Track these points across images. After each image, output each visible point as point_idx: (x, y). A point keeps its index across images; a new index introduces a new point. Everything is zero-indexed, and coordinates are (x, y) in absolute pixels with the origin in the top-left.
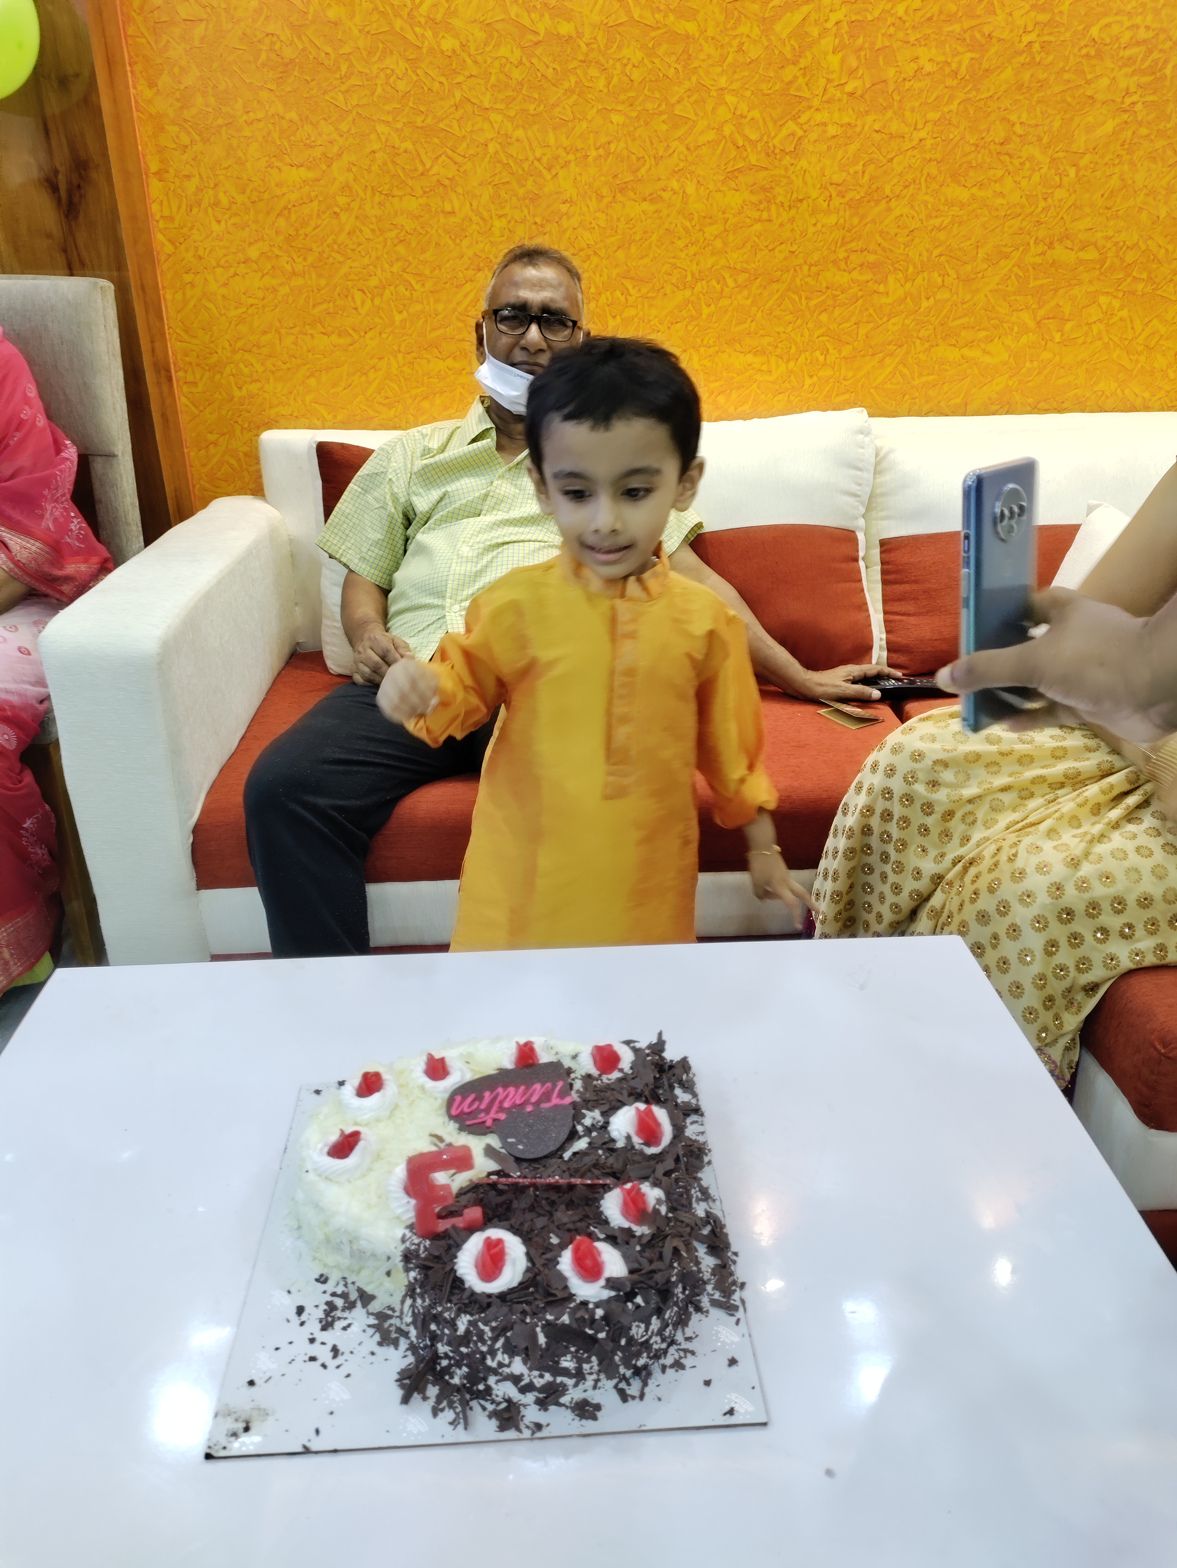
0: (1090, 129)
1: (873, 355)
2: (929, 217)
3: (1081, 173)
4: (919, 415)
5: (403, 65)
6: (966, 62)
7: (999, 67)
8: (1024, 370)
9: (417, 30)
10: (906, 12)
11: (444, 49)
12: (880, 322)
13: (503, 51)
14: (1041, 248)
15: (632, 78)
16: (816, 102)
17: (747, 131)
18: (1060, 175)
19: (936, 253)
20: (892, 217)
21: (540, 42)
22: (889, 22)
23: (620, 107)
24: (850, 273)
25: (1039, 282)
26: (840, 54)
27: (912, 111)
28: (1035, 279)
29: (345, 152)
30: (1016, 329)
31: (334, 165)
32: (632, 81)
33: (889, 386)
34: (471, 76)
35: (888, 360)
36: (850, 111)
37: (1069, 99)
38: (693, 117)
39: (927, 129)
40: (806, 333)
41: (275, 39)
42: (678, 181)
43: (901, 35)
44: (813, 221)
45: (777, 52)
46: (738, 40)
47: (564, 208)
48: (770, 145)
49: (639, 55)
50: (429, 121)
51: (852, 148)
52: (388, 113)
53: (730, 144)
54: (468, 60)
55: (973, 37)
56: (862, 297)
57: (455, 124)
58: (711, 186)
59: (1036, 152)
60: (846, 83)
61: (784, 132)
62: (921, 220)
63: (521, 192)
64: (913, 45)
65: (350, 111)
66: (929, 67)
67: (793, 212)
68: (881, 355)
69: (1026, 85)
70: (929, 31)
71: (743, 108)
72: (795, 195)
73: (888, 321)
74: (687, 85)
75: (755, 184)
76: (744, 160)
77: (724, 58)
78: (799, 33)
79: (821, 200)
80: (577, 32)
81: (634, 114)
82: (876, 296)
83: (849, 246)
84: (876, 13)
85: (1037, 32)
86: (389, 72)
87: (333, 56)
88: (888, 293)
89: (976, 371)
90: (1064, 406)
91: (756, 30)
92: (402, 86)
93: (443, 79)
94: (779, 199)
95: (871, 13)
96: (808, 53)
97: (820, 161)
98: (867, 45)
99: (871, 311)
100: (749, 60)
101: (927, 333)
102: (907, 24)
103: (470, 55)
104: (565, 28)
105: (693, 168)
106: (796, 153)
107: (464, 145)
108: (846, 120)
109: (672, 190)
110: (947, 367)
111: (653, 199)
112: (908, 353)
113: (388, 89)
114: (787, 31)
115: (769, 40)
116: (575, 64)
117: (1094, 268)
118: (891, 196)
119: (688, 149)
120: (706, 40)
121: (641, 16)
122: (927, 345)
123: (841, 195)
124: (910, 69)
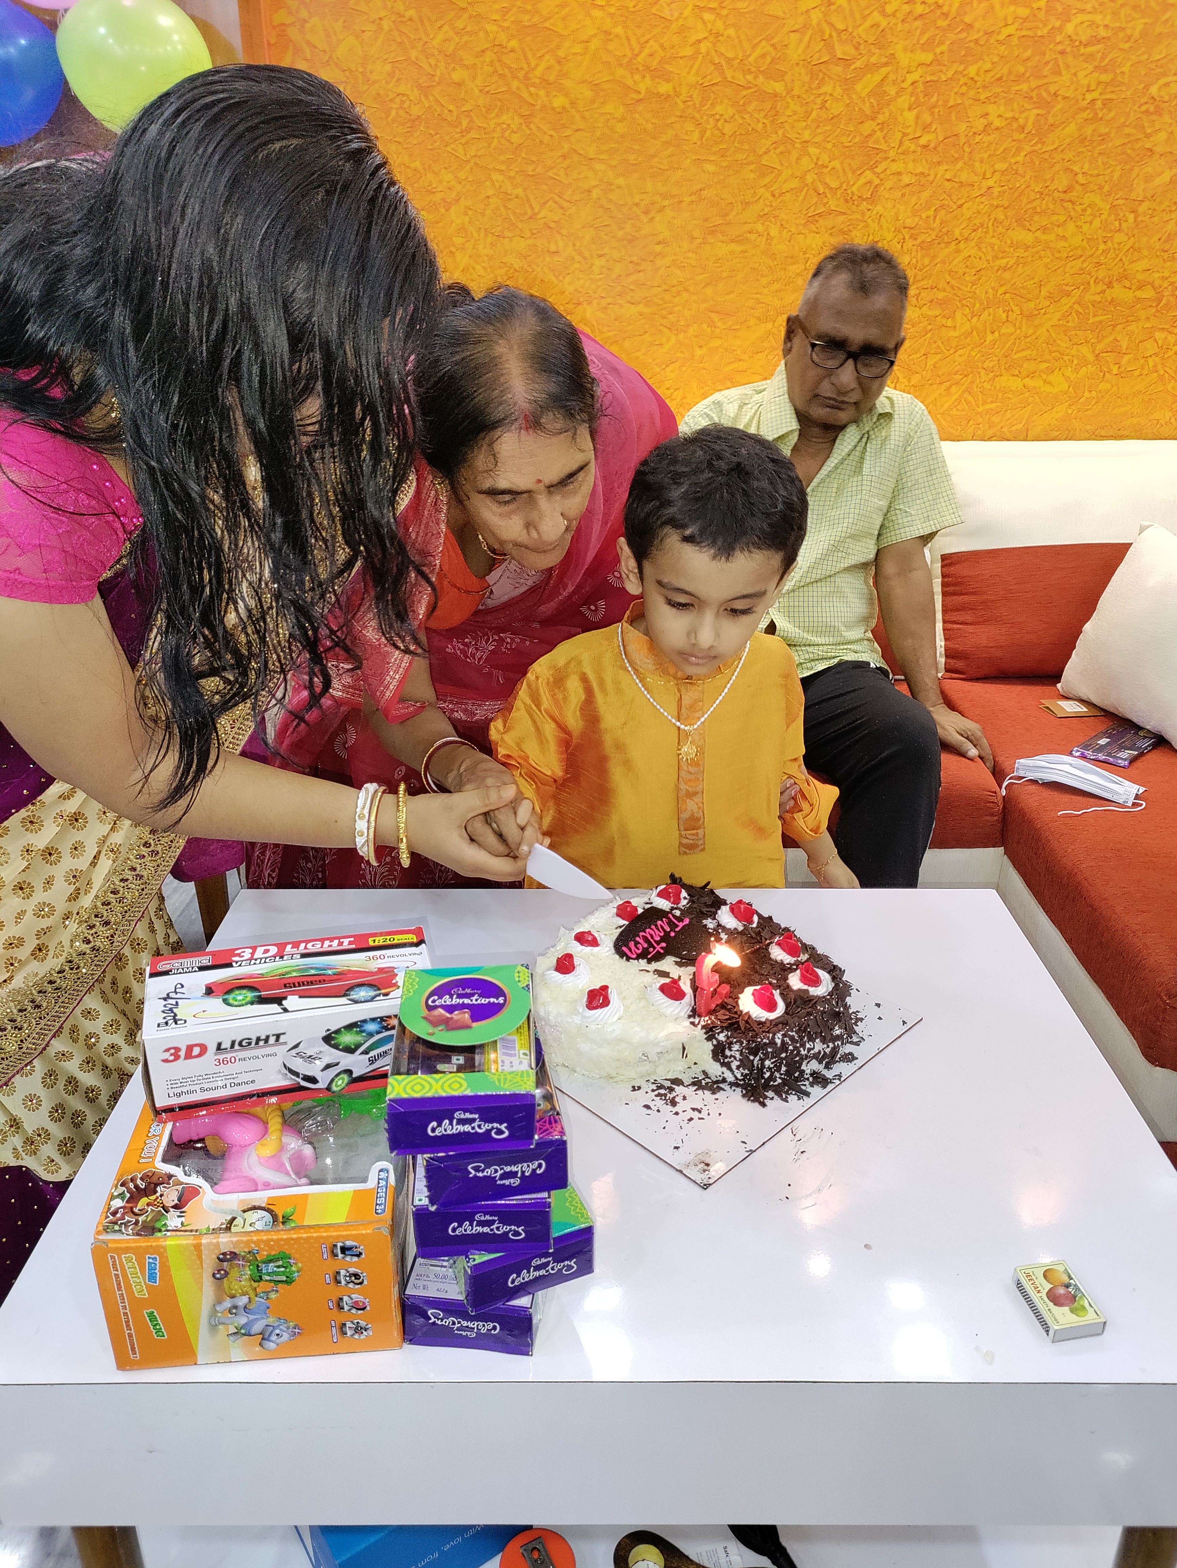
0: (1148, 179)
2: (996, 258)
3: (1139, 219)
4: (983, 440)
5: (518, 120)
6: (1032, 118)
7: (1064, 122)
8: (1083, 400)
10: (977, 74)
11: (556, 106)
12: (948, 353)
13: (609, 108)
14: (1101, 287)
15: (725, 131)
16: (892, 154)
17: (828, 180)
18: (1120, 220)
19: (1000, 292)
20: (960, 258)
21: (640, 100)
22: (961, 83)
23: (712, 158)
25: (1098, 319)
26: (915, 111)
27: (982, 162)
28: (1094, 316)
29: (463, 199)
30: (1076, 362)
31: (452, 210)
32: (723, 134)
33: (954, 412)
34: (580, 130)
36: (924, 162)
37: (1129, 151)
38: (779, 167)
39: (994, 179)
41: (405, 98)
42: (763, 224)
43: (972, 93)
45: (857, 109)
46: (822, 98)
47: (658, 248)
48: (849, 192)
49: (731, 111)
50: (539, 170)
51: (925, 195)
52: (503, 162)
53: (811, 192)
54: (577, 116)
55: (1039, 96)
57: (562, 172)
58: (793, 230)
59: (1097, 199)
60: (920, 137)
61: (862, 181)
62: (988, 261)
63: (620, 234)
64: (984, 103)
65: (468, 161)
66: (997, 123)
69: (1089, 138)
70: (999, 90)
71: (825, 159)
73: (955, 353)
74: (774, 138)
75: (833, 228)
76: (825, 205)
77: (808, 114)
78: (878, 92)
79: (895, 242)
80: (675, 92)
81: (725, 164)
82: (944, 328)
83: (919, 284)
84: (949, 75)
85: (1099, 90)
86: (504, 126)
87: (455, 113)
88: (955, 327)
89: (1038, 400)
90: (1120, 433)
91: (839, 90)
92: (516, 139)
95: (945, 74)
96: (885, 110)
97: (894, 206)
98: (940, 103)
99: (940, 344)
100: (831, 116)
101: (991, 365)
102: (979, 84)
103: (578, 111)
104: (664, 88)
105: (776, 213)
106: (872, 199)
107: (570, 192)
108: (920, 170)
109: (758, 232)
110: (1011, 396)
111: (739, 240)
112: (972, 382)
113: (503, 141)
114: (867, 90)
115: (850, 98)
116: (673, 119)
117: (1151, 306)
118: (960, 239)
119: (774, 196)
120: (793, 97)
121: (733, 78)
122: (991, 375)
123: (914, 237)
124: (980, 124)
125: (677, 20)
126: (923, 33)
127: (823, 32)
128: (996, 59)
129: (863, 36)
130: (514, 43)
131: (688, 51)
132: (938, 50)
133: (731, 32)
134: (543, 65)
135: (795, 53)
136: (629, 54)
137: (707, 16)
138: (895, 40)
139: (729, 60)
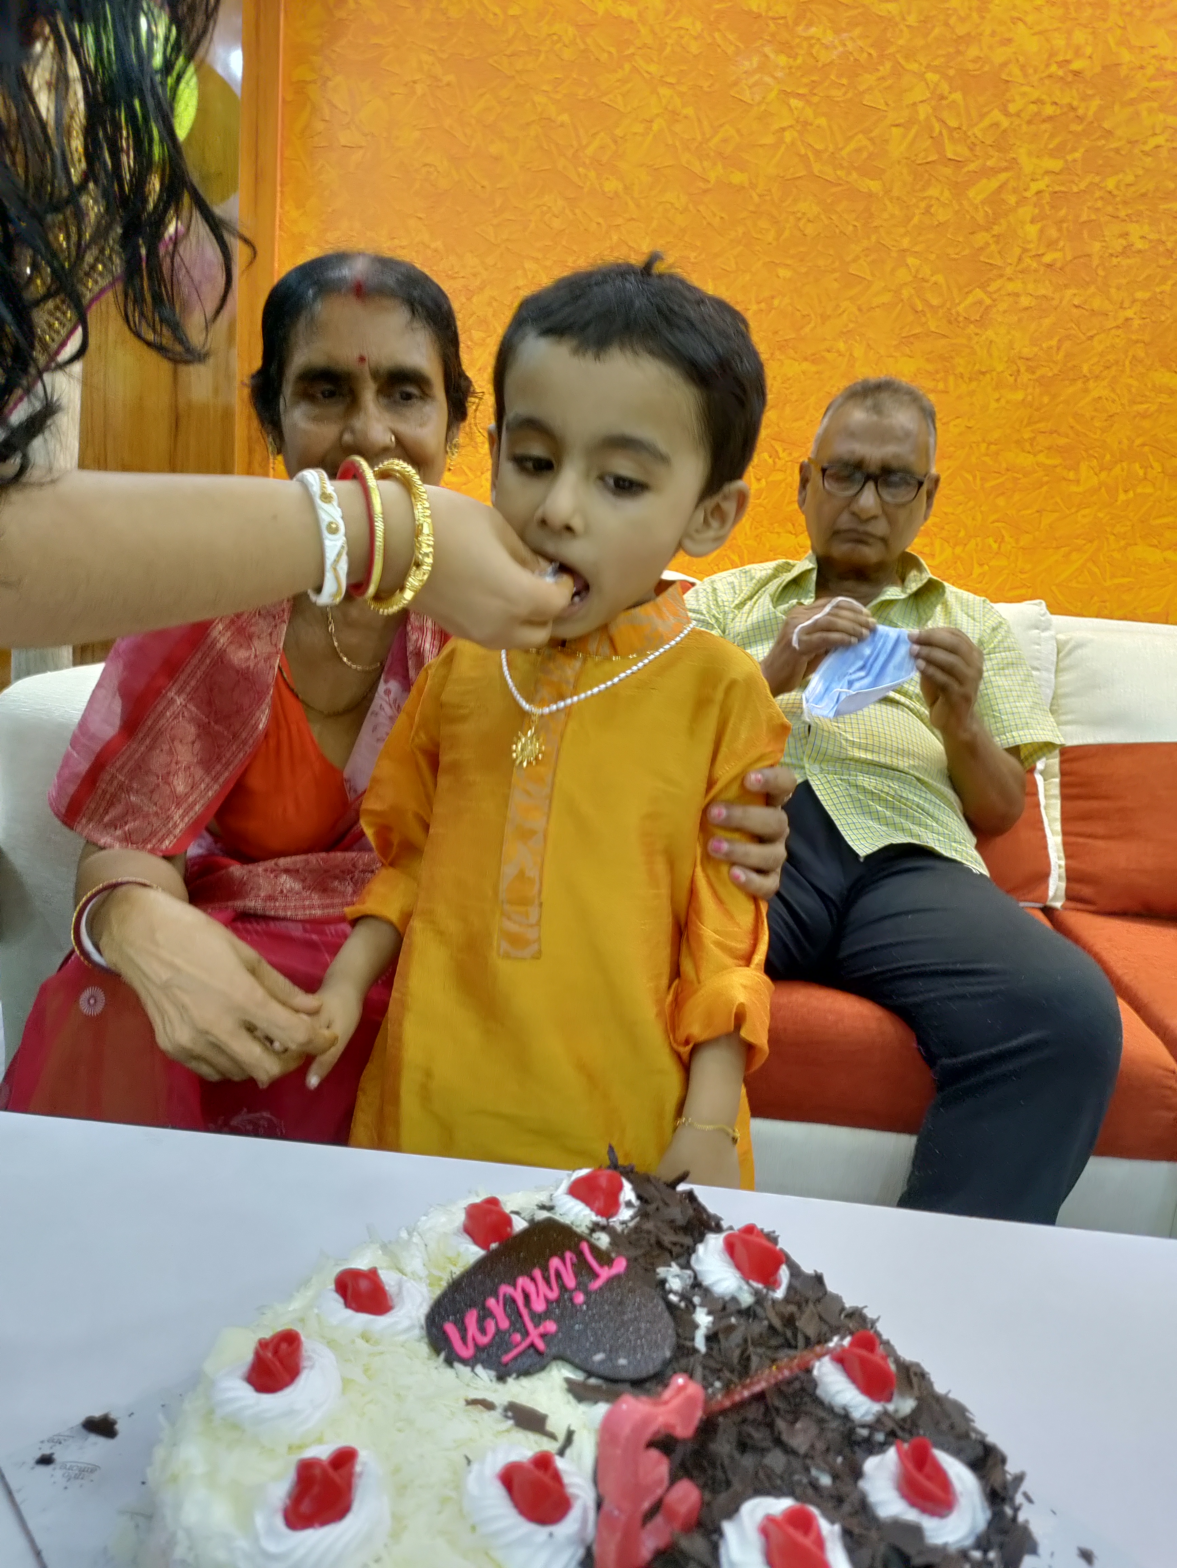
1: (1058, 548)
2: (1133, 402)
5: (560, 203)
9: (581, 169)
10: (1117, 187)
11: (606, 190)
12: (1068, 512)
13: (669, 196)
15: (806, 232)
16: (1009, 271)
17: (928, 296)
19: (1138, 441)
20: (1088, 399)
21: (708, 190)
22: (1096, 196)
24: (1035, 455)
26: (1038, 226)
27: (1119, 288)
29: (487, 285)
31: (474, 300)
32: (805, 235)
33: (1074, 584)
34: (633, 219)
35: (1074, 556)
36: (1047, 282)
38: (869, 278)
39: (1134, 309)
40: (979, 517)
41: (432, 169)
42: (845, 342)
43: (1110, 209)
44: (997, 396)
45: (968, 217)
46: (925, 202)
48: (953, 311)
49: (816, 209)
51: (1047, 322)
52: (539, 248)
53: (907, 308)
54: (631, 204)
56: (1047, 483)
58: (882, 351)
60: (1043, 255)
61: (970, 299)
62: (1122, 404)
64: (1124, 220)
65: (499, 245)
66: (1140, 245)
67: (974, 384)
68: (1067, 549)
70: (1142, 208)
71: (926, 271)
72: (977, 367)
73: (1077, 512)
74: (865, 243)
75: (932, 351)
76: (923, 325)
77: (909, 219)
78: (995, 199)
79: (1006, 374)
80: (751, 183)
81: (804, 270)
82: (1064, 482)
83: (1038, 426)
84: (1083, 186)
86: (545, 208)
87: (489, 189)
88: (1079, 481)
91: (947, 194)
92: (556, 223)
93: (601, 220)
94: (960, 370)
95: (1077, 185)
96: (1002, 221)
97: (1009, 333)
99: (1058, 500)
100: (937, 223)
101: (1123, 530)
102: (1118, 199)
103: (632, 198)
104: (738, 178)
105: (863, 330)
106: (982, 322)
108: (1043, 292)
109: (838, 351)
110: (1147, 571)
111: (815, 356)
112: (1099, 549)
113: (542, 225)
114: (982, 197)
115: (961, 204)
116: (745, 214)
118: (1089, 376)
119: (860, 310)
120: (891, 199)
121: (821, 172)
122: (1123, 543)
123: (1031, 370)
124: (1118, 244)
125: (759, 104)
126: (1052, 136)
127: (931, 129)
128: (1140, 172)
129: (979, 135)
130: (565, 118)
131: (769, 140)
132: (1069, 158)
133: (822, 121)
134: (596, 144)
135: (897, 149)
136: (699, 137)
137: (794, 102)
138: (1018, 143)
139: (817, 153)
